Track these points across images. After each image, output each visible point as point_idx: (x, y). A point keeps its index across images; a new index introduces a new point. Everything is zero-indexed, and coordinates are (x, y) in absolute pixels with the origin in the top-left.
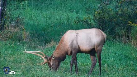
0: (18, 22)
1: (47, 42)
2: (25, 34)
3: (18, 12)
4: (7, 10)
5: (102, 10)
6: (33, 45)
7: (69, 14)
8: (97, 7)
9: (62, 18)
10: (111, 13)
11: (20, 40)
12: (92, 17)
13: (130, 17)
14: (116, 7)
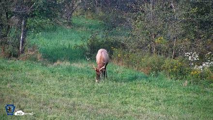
0: (34, 47)
1: (55, 61)
2: (39, 56)
3: (34, 40)
4: (27, 39)
5: (93, 39)
6: (45, 64)
7: (70, 42)
8: (89, 37)
9: (65, 44)
10: (99, 41)
11: (35, 60)
12: (85, 44)
13: (112, 43)
14: (103, 37)
